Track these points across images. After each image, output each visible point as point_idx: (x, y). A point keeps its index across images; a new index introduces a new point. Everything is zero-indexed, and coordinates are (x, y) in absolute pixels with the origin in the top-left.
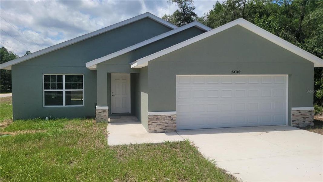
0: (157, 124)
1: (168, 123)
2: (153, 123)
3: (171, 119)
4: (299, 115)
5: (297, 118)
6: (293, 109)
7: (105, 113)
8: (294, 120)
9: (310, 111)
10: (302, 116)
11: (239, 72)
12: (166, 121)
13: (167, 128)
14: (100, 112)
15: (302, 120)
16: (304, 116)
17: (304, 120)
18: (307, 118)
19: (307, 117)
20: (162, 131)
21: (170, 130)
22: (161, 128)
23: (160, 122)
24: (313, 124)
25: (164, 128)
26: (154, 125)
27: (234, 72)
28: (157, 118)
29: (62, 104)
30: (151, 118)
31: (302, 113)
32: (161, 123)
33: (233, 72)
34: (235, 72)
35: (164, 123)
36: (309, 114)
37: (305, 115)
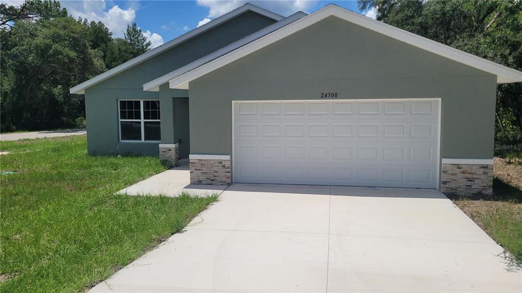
0: (202, 171)
1: (217, 172)
2: (197, 170)
3: (223, 167)
4: (457, 172)
5: (454, 177)
6: (445, 161)
7: (170, 153)
8: (447, 182)
9: (484, 167)
10: (463, 175)
11: (334, 96)
12: (215, 169)
13: (216, 178)
14: (164, 152)
15: (465, 182)
16: (470, 176)
17: (468, 182)
18: (475, 180)
19: (476, 177)
20: (210, 182)
21: (221, 182)
22: (207, 179)
23: (206, 169)
24: (490, 191)
25: (212, 179)
26: (198, 173)
27: (326, 96)
28: (201, 163)
29: (141, 139)
30: (194, 163)
31: (465, 169)
32: (207, 171)
33: (324, 96)
34: (328, 95)
35: (212, 171)
36: (482, 173)
37: (470, 173)
